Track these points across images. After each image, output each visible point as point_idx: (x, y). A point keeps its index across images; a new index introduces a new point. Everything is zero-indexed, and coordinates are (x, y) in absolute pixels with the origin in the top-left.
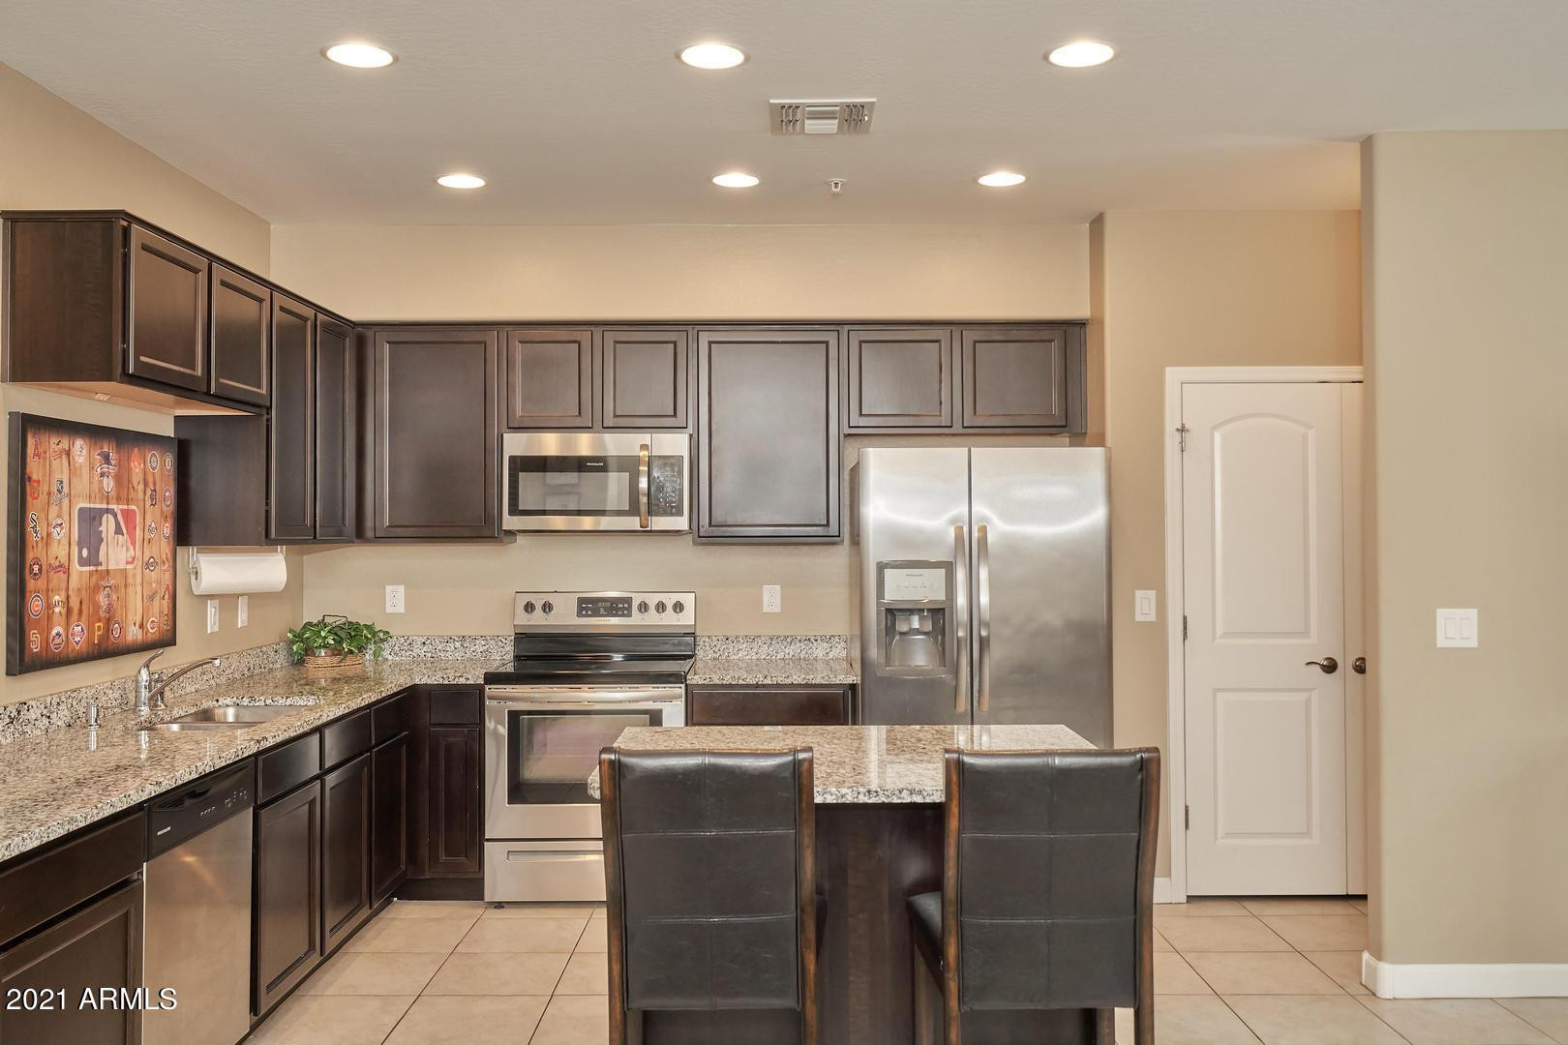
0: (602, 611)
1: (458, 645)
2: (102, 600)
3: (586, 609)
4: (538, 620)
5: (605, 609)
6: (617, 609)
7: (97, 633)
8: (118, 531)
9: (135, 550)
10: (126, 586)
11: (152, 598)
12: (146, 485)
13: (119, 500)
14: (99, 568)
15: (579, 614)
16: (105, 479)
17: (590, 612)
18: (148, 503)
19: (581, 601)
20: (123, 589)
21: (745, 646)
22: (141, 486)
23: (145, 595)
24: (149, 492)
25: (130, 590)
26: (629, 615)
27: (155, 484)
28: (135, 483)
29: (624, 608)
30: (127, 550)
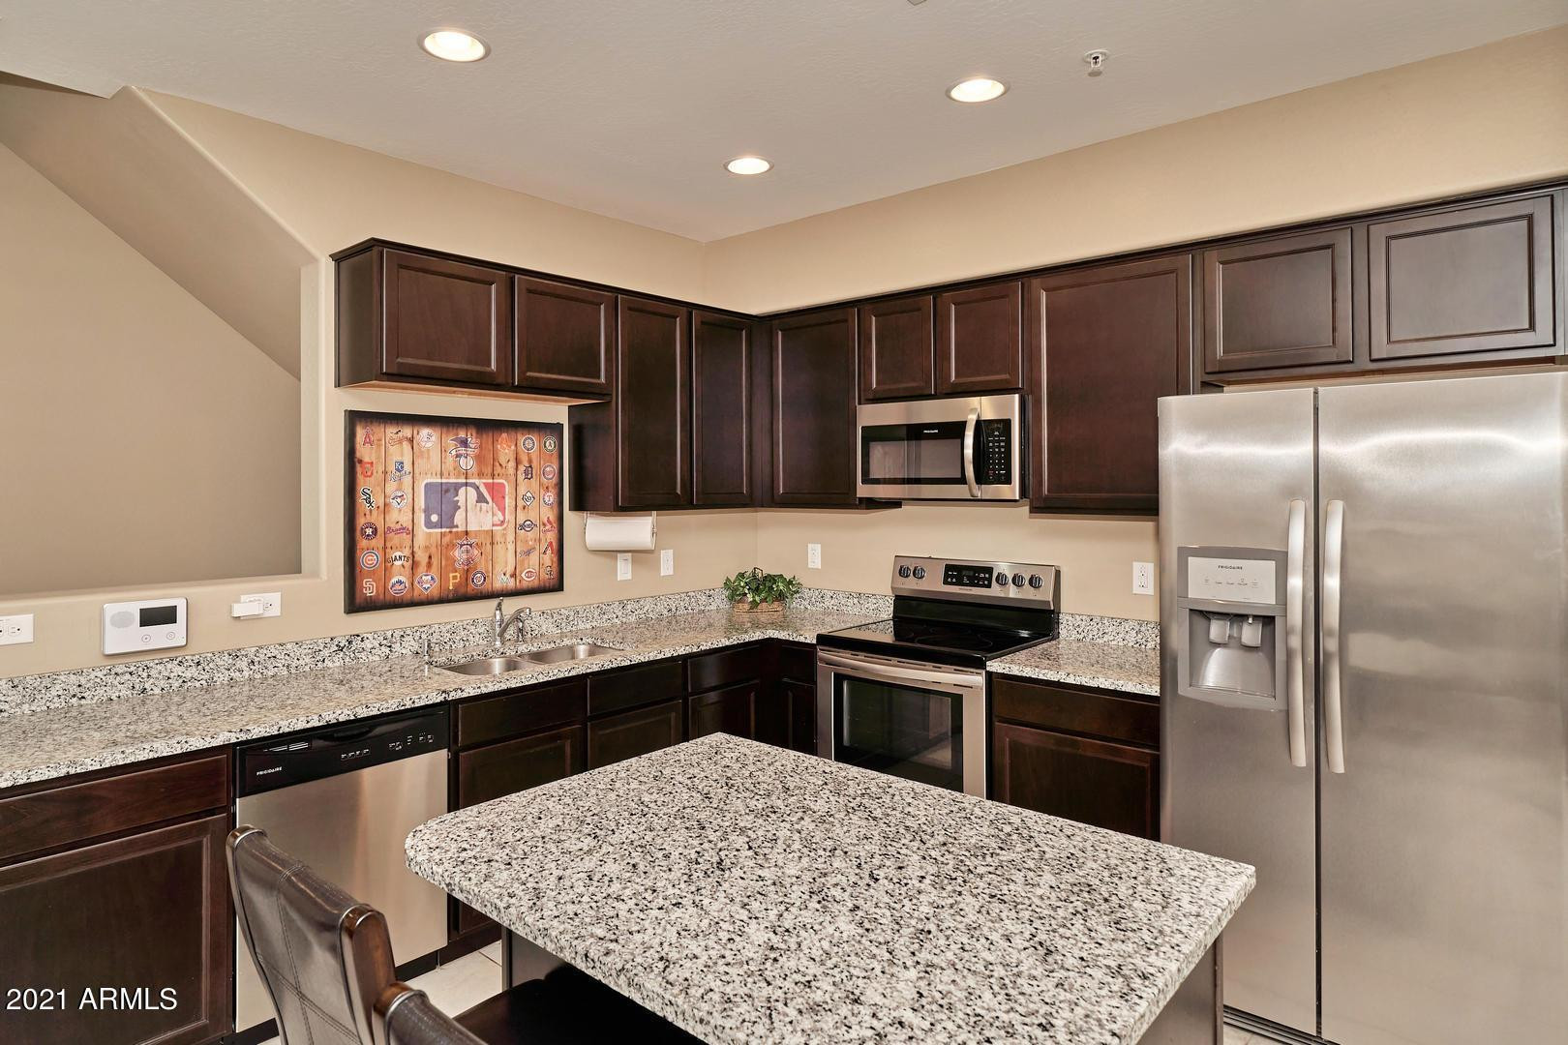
0: (966, 580)
1: (856, 601)
2: (459, 554)
3: (952, 576)
4: (911, 585)
5: (969, 578)
6: (979, 579)
7: (451, 581)
8: (481, 499)
9: (504, 515)
10: (492, 544)
11: (528, 553)
12: (518, 462)
13: (481, 475)
14: (454, 530)
15: (945, 582)
16: (462, 459)
17: (954, 580)
18: (521, 477)
19: (949, 568)
20: (489, 547)
21: (1110, 629)
22: (512, 464)
23: (518, 550)
24: (522, 468)
25: (498, 548)
26: (989, 586)
27: (530, 461)
28: (503, 460)
29: (984, 579)
30: (493, 515)
